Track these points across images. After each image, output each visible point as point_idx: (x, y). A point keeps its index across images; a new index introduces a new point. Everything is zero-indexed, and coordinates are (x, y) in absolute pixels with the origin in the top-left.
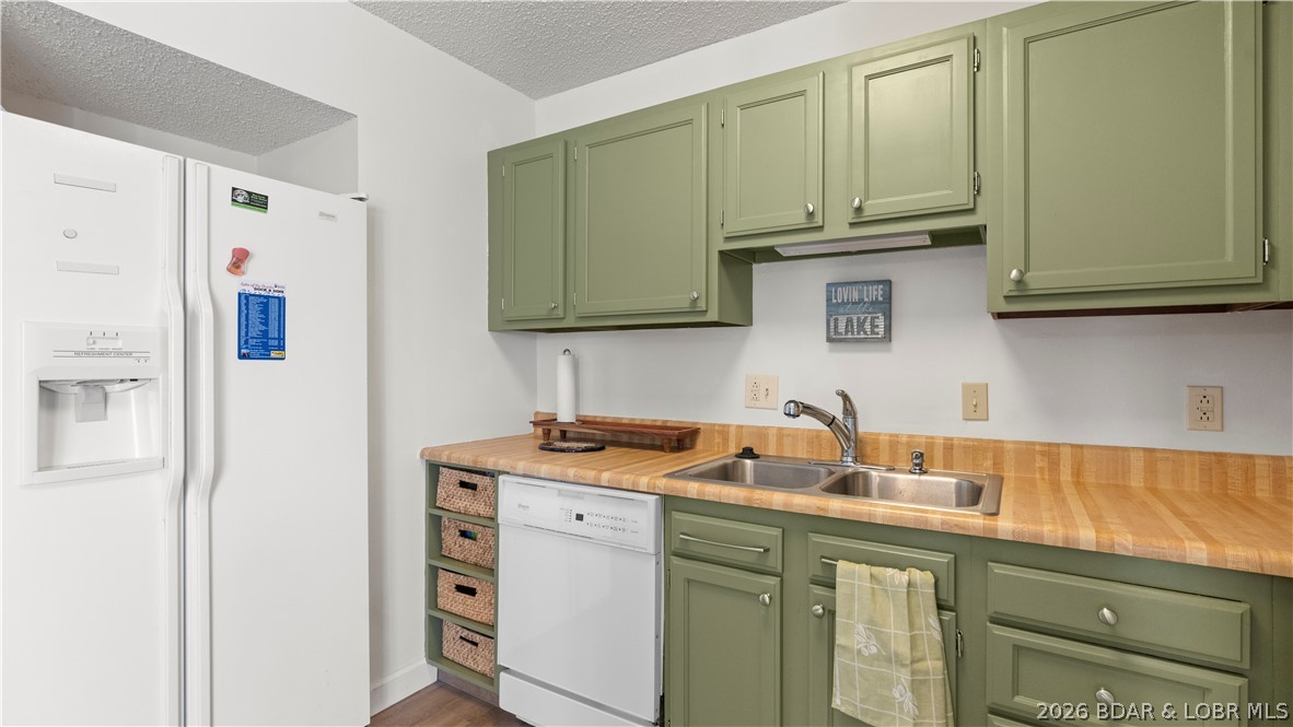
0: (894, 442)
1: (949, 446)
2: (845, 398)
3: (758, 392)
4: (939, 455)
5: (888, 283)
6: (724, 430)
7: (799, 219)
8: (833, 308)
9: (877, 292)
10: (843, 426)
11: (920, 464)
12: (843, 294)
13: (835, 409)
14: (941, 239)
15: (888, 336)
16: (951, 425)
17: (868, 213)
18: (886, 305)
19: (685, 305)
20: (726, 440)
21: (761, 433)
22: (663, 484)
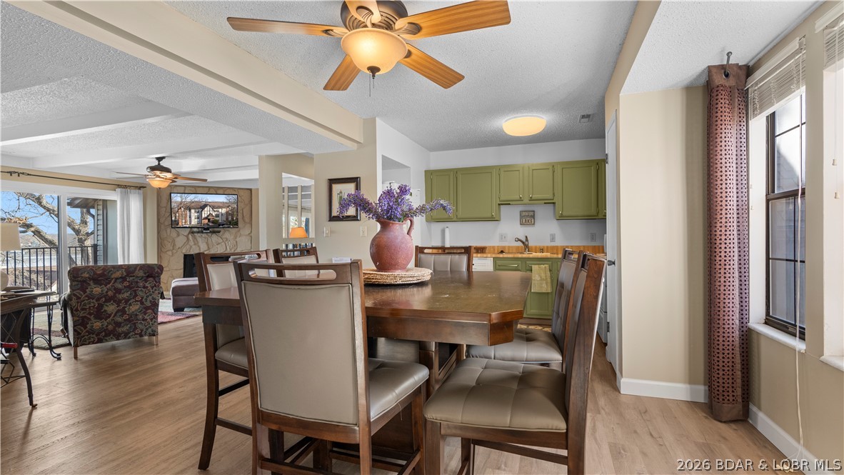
0: (536, 247)
1: (547, 247)
2: (526, 237)
3: (503, 237)
4: (545, 250)
5: (534, 211)
6: (494, 247)
7: (518, 198)
8: (521, 217)
9: (532, 213)
10: (525, 244)
11: (542, 250)
12: (524, 214)
13: (524, 240)
14: (545, 203)
15: (534, 224)
16: (548, 243)
17: (533, 198)
18: (533, 217)
19: (490, 216)
20: (494, 250)
21: (504, 247)
22: (494, 256)
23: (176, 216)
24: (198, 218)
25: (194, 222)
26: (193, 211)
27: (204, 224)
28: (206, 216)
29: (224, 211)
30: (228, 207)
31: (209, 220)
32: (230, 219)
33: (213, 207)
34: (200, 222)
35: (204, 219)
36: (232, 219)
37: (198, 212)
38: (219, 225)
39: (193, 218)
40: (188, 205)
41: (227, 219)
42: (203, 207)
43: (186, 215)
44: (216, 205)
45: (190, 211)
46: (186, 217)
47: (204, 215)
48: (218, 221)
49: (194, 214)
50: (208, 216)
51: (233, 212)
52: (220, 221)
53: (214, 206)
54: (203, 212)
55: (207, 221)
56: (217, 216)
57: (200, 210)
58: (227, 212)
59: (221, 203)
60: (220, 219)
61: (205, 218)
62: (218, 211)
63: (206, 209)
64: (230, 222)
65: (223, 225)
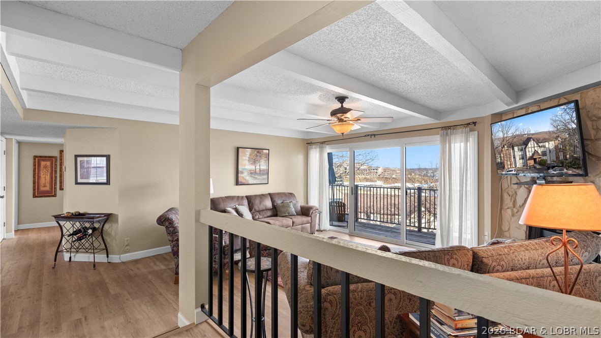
23: (501, 157)
24: (523, 158)
25: (519, 163)
26: (516, 148)
27: (530, 167)
28: (531, 154)
29: (551, 145)
30: (557, 138)
31: (535, 160)
32: (561, 157)
33: (538, 141)
34: (525, 164)
35: (529, 159)
36: (565, 157)
37: (522, 150)
38: (549, 168)
39: (517, 158)
40: (511, 140)
41: (558, 157)
42: (526, 143)
43: (510, 154)
44: (541, 137)
45: (513, 149)
46: (510, 158)
47: (529, 154)
48: (545, 161)
49: (518, 154)
50: (533, 155)
51: (564, 146)
52: (549, 162)
53: (540, 139)
54: (527, 150)
55: (531, 162)
56: (544, 154)
57: (524, 147)
58: (556, 147)
59: (546, 133)
60: (548, 159)
61: (531, 158)
62: (544, 147)
63: (529, 145)
64: (562, 163)
65: (553, 167)
